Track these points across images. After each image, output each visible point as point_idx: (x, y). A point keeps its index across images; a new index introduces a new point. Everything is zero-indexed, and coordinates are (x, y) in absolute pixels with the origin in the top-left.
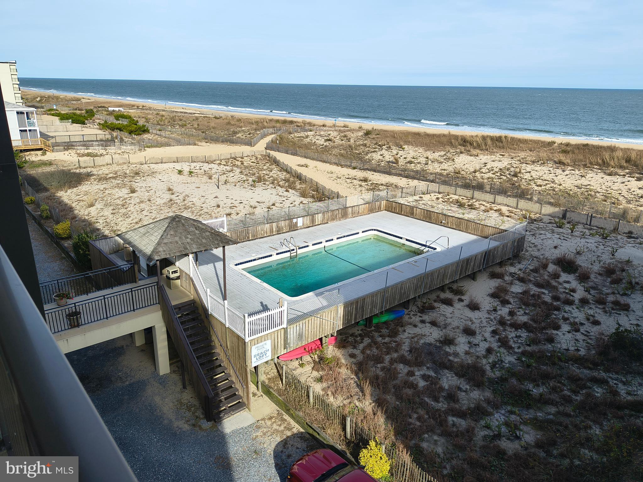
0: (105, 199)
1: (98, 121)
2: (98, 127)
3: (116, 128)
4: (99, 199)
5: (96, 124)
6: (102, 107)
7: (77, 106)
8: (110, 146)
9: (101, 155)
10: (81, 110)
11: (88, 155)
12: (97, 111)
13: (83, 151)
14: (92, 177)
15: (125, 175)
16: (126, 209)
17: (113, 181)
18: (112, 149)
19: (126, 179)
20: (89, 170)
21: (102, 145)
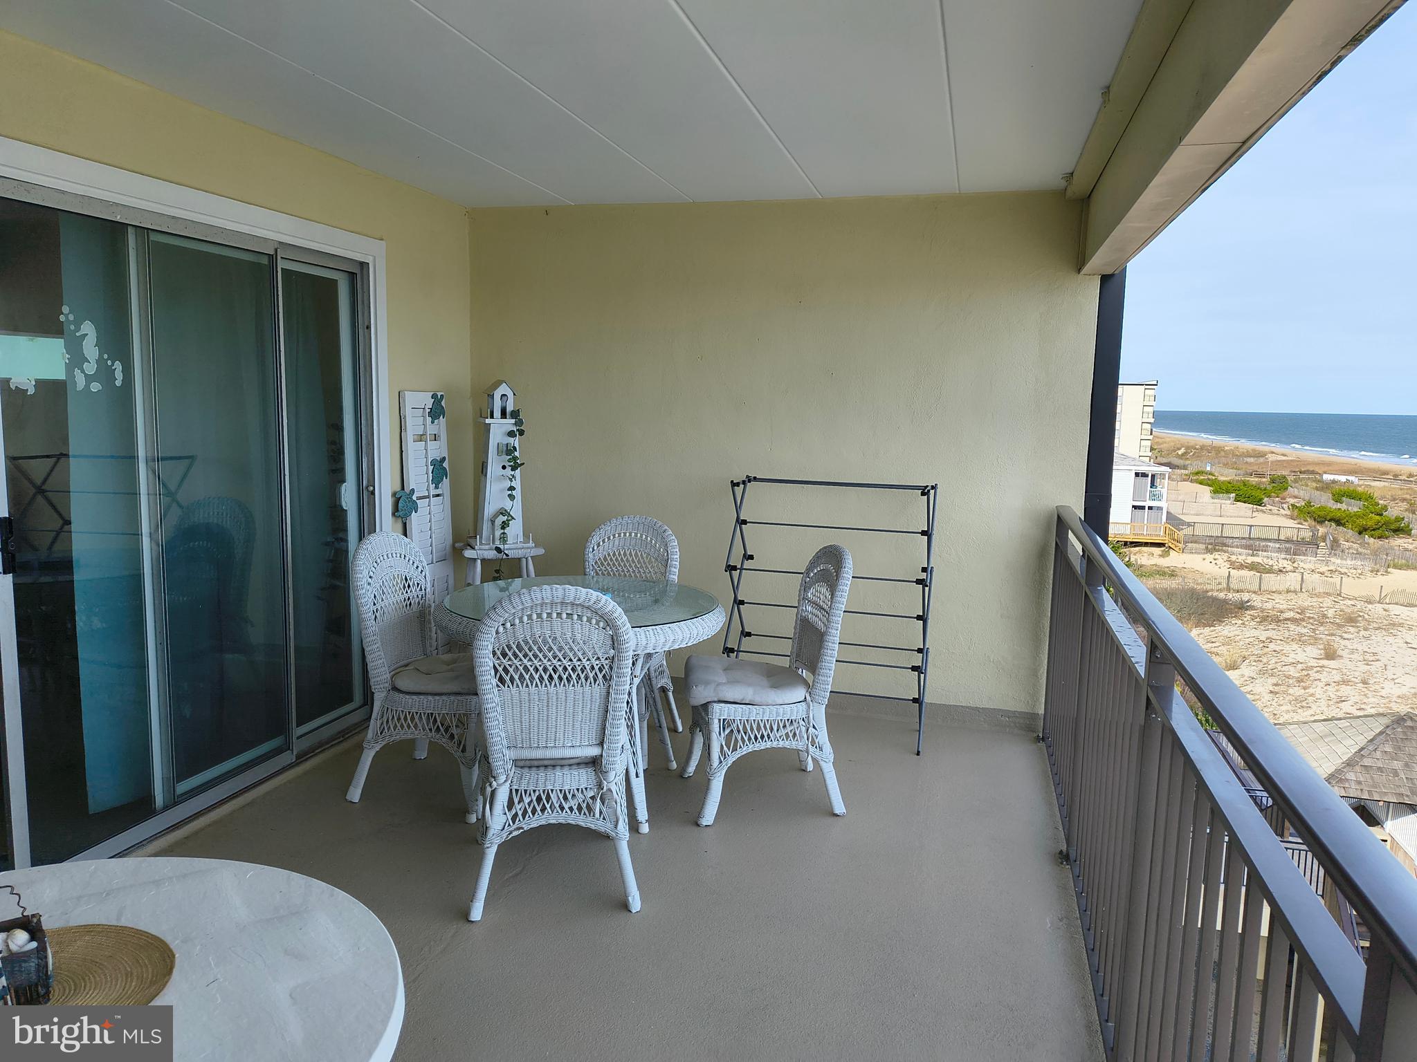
0: (1265, 660)
1: (1292, 501)
2: (1288, 513)
3: (1328, 518)
4: (1252, 658)
5: (1285, 506)
6: (1306, 472)
7: (1255, 468)
8: (1304, 555)
9: (1281, 571)
10: (1262, 475)
11: (1252, 567)
12: (1296, 481)
13: (1244, 557)
14: (1248, 612)
15: (1322, 619)
16: (1305, 688)
17: (1292, 627)
18: (1307, 562)
19: (1321, 628)
20: (1246, 597)
21: (1287, 551)
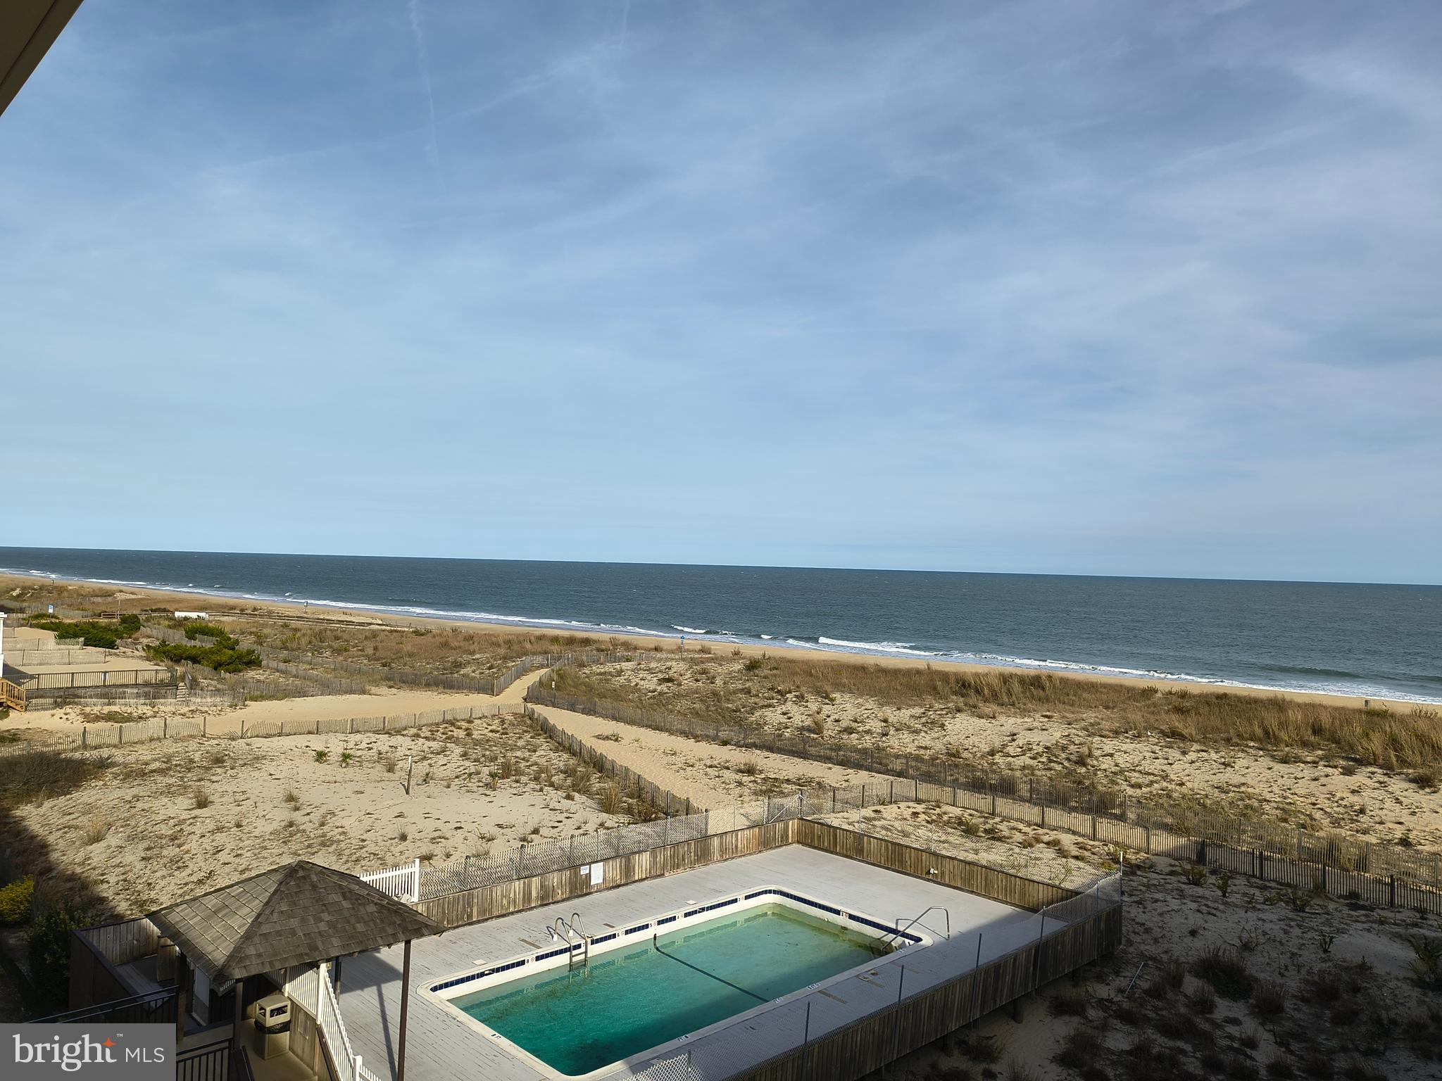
0: (133, 823)
1: (145, 641)
2: (143, 654)
3: (184, 656)
4: (119, 824)
5: (139, 647)
6: (161, 610)
7: (104, 608)
8: (165, 697)
9: (141, 718)
10: (111, 616)
11: (110, 717)
12: (148, 620)
13: (99, 708)
14: (110, 770)
15: (190, 765)
16: (179, 846)
17: (159, 778)
18: (167, 705)
19: (189, 775)
20: (105, 753)
21: (146, 696)
